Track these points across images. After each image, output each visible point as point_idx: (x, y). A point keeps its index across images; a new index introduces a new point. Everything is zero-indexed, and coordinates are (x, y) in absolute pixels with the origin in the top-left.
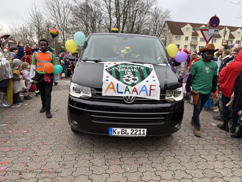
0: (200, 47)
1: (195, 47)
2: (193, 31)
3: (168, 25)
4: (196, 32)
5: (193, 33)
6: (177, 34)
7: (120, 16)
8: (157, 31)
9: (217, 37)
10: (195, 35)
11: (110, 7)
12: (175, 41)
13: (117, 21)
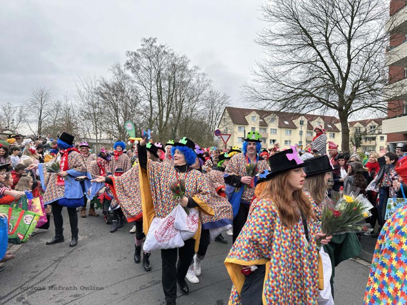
0: (271, 140)
1: (265, 141)
2: (262, 120)
3: (229, 113)
4: (265, 122)
5: (260, 122)
6: (240, 124)
7: (163, 107)
8: (214, 120)
9: (291, 128)
10: (263, 125)
11: (150, 94)
12: (237, 133)
13: (160, 112)
